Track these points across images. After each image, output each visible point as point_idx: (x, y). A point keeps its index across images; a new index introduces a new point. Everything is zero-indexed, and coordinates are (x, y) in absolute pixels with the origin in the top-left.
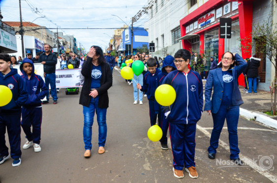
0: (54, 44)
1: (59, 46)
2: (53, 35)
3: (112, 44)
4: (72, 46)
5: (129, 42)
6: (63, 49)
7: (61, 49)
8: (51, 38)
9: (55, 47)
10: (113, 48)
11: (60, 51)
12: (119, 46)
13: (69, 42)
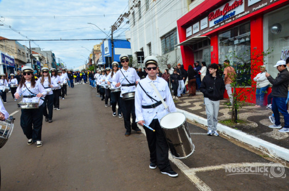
0: (27, 59)
1: (35, 62)
2: (26, 49)
3: (92, 58)
4: (50, 61)
5: (109, 54)
6: (39, 64)
7: (36, 64)
8: (23, 53)
9: (28, 62)
10: (93, 63)
11: (35, 66)
12: (98, 60)
13: (46, 57)
